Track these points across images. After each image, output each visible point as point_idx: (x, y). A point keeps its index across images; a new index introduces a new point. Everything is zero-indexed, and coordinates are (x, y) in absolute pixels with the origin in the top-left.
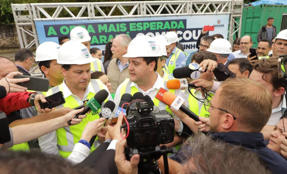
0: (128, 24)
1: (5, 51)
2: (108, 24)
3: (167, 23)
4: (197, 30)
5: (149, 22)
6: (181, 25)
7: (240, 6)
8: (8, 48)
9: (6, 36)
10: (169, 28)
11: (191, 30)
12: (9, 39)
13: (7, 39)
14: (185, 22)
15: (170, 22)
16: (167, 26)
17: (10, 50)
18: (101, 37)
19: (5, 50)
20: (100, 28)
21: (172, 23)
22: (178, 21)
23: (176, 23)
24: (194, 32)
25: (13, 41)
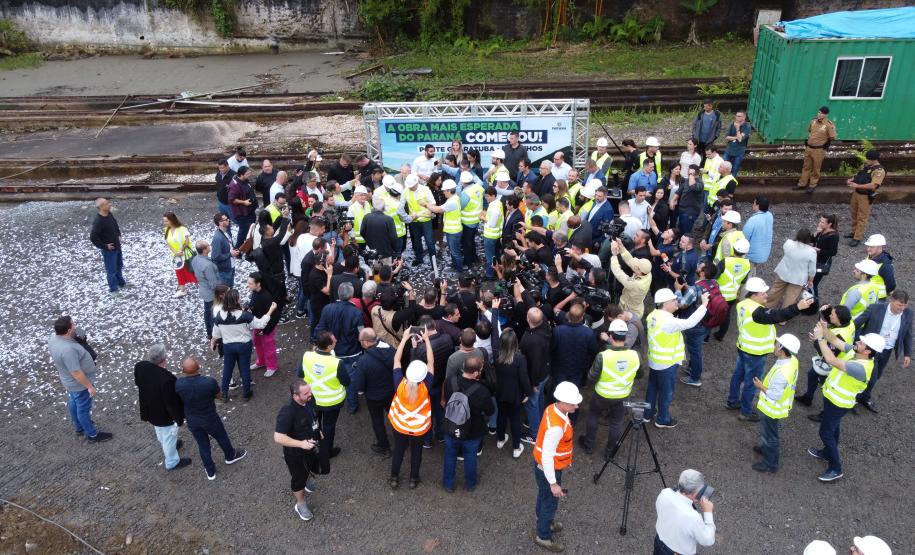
0: (458, 124)
1: (298, 47)
2: (440, 124)
3: (498, 124)
4: (533, 132)
5: (480, 123)
6: (514, 126)
7: (586, 109)
8: (304, 41)
9: (303, 13)
10: (501, 128)
11: (527, 132)
12: (306, 20)
13: (303, 20)
14: (518, 123)
15: (502, 123)
16: (499, 126)
17: (307, 46)
18: (433, 135)
19: (297, 45)
20: (433, 127)
21: (504, 125)
22: (511, 123)
23: (509, 125)
24: (530, 133)
25: (316, 25)
